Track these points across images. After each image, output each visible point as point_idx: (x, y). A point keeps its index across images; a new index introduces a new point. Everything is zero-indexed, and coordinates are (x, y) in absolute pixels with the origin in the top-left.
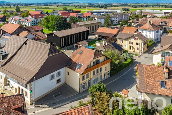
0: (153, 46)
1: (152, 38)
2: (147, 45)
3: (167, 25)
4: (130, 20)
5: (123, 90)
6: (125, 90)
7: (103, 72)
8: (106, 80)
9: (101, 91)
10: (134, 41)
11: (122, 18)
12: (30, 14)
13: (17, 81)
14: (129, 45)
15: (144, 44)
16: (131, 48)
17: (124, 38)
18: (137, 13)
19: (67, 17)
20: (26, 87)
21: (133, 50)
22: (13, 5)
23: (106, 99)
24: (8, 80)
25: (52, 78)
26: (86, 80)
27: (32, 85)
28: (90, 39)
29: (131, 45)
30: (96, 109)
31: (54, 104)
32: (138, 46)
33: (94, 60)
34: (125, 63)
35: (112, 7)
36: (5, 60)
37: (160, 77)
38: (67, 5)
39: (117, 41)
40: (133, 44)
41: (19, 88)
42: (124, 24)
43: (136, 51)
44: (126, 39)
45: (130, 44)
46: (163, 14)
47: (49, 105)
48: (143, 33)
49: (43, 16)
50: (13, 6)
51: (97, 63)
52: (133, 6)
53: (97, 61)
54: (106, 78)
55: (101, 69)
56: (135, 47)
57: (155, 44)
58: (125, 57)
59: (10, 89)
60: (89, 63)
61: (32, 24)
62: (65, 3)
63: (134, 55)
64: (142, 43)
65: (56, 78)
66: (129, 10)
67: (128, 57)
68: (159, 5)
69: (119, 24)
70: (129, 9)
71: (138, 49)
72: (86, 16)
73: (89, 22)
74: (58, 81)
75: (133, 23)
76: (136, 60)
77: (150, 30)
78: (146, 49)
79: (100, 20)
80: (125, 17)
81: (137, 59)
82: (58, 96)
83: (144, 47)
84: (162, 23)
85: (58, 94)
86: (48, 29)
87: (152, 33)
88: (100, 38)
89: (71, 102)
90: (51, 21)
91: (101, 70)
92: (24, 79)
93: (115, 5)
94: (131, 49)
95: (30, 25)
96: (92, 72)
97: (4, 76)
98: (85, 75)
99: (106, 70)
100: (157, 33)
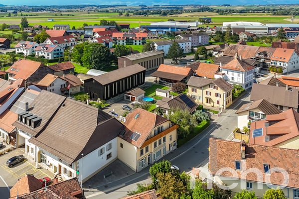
0: (241, 95)
1: (241, 82)
2: (233, 97)
3: (267, 58)
4: (211, 44)
5: (193, 168)
6: (195, 169)
7: (168, 142)
8: (171, 153)
9: (165, 172)
10: (213, 91)
11: (198, 40)
12: (49, 37)
13: (57, 158)
14: (205, 96)
15: (227, 96)
16: (208, 100)
17: (199, 85)
18: (224, 29)
19: (108, 40)
20: (70, 166)
21: (212, 103)
22: (13, 11)
23: (171, 182)
24: (44, 155)
25: (101, 152)
26: (145, 154)
27: (78, 163)
28: (147, 83)
29: (208, 96)
30: (159, 195)
31: (106, 187)
32: (218, 98)
33: (156, 128)
34: (198, 128)
35: (181, 13)
36: (39, 129)
37: (235, 156)
38: (104, 9)
39: (188, 88)
40: (210, 95)
41: (60, 166)
42: (201, 54)
43: (216, 105)
44: (200, 88)
45: (206, 94)
46: (267, 31)
47: (100, 189)
48: (227, 75)
49: (70, 39)
50: (13, 13)
51: (160, 132)
52: (217, 12)
53: (159, 129)
54: (171, 149)
55: (164, 138)
56: (215, 99)
57: (245, 93)
58: (199, 118)
59: (47, 167)
60: (149, 132)
61: (55, 54)
62: (102, 7)
63: (211, 113)
64: (225, 95)
65: (106, 153)
66: (211, 21)
67: (202, 117)
68: (263, 9)
69: (193, 52)
70: (210, 19)
71: (218, 102)
72: (139, 38)
73: (145, 54)
74: (109, 156)
75: (215, 51)
76: (214, 121)
77: (239, 70)
78: (231, 102)
79: (161, 46)
80: (202, 40)
81: (216, 119)
82: (110, 177)
83: (227, 100)
84: (259, 54)
85: (109, 174)
86: (80, 64)
87: (241, 74)
88: (162, 81)
89: (127, 185)
90: (86, 53)
91: (164, 140)
92: (68, 155)
93: (186, 9)
94: (208, 102)
95: (52, 57)
96: (153, 144)
97: (38, 150)
98: (144, 149)
99: (171, 139)
100: (249, 75)
